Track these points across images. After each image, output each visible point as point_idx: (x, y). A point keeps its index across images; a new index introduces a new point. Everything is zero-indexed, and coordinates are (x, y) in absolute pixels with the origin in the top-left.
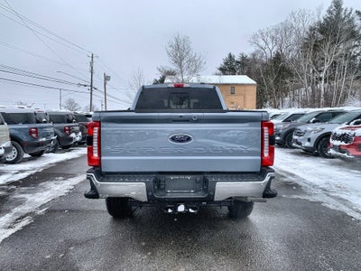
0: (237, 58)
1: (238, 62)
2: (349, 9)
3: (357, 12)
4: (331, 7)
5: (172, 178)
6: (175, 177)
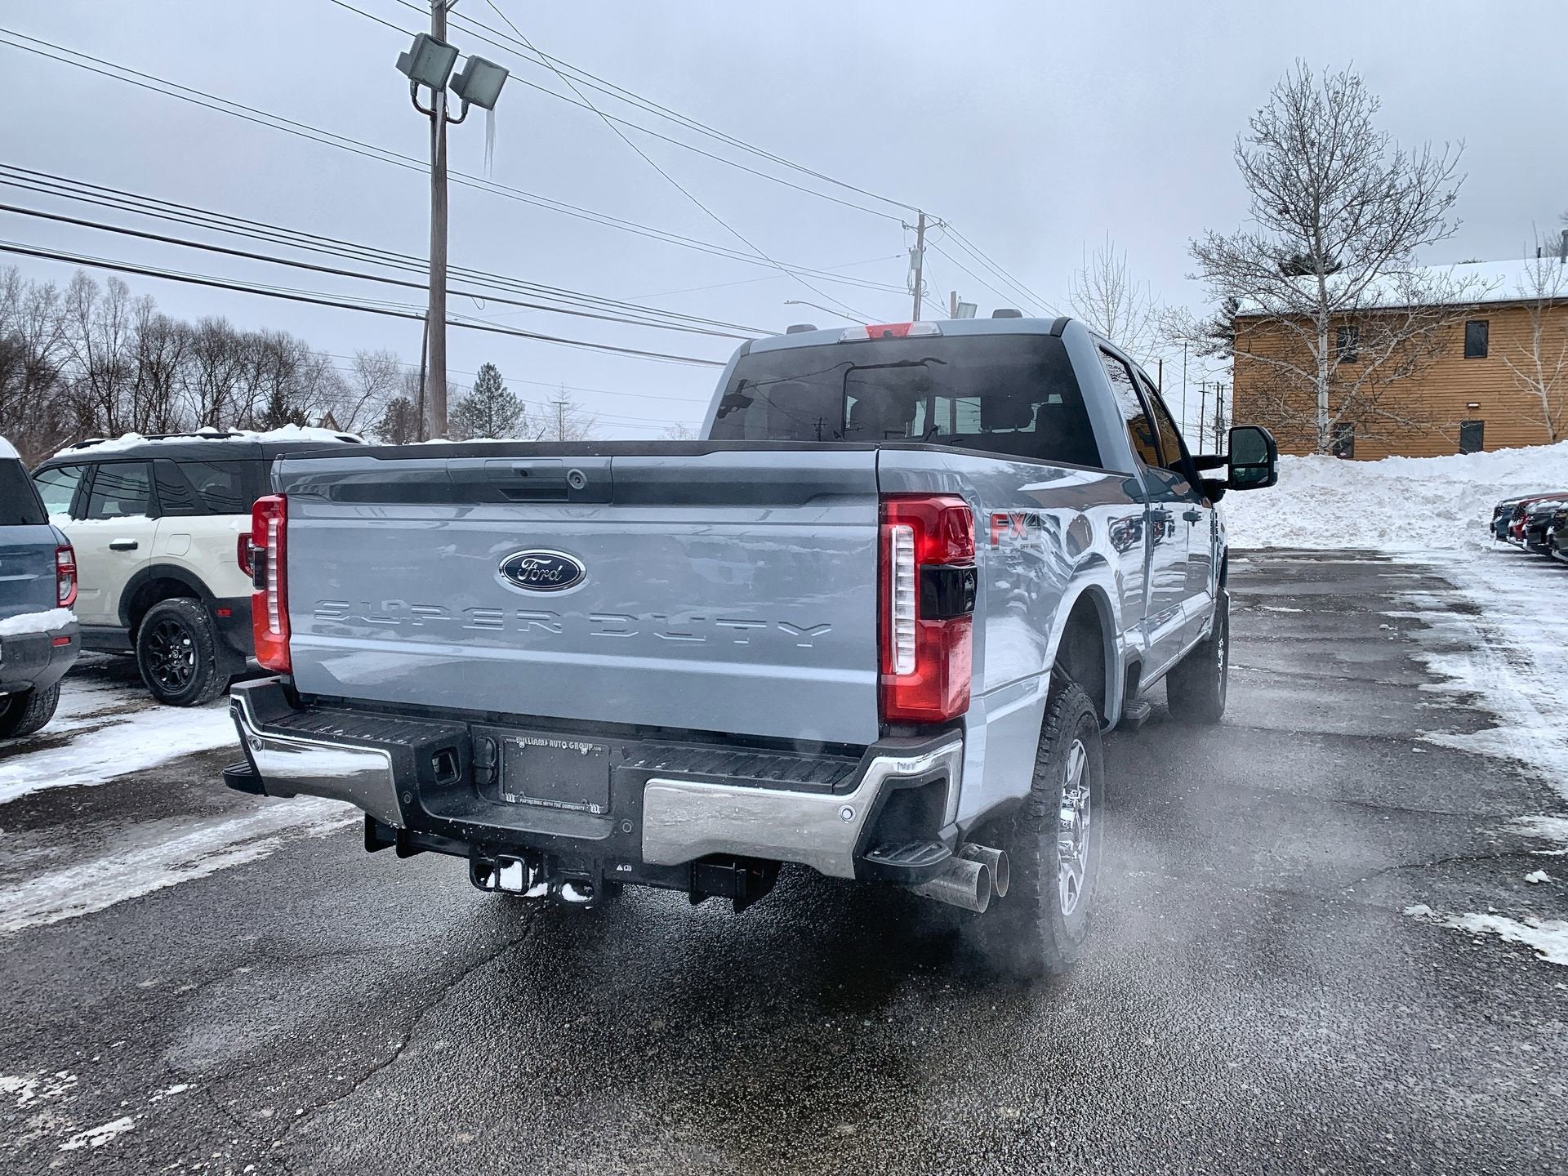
5: (522, 744)
6: (535, 742)
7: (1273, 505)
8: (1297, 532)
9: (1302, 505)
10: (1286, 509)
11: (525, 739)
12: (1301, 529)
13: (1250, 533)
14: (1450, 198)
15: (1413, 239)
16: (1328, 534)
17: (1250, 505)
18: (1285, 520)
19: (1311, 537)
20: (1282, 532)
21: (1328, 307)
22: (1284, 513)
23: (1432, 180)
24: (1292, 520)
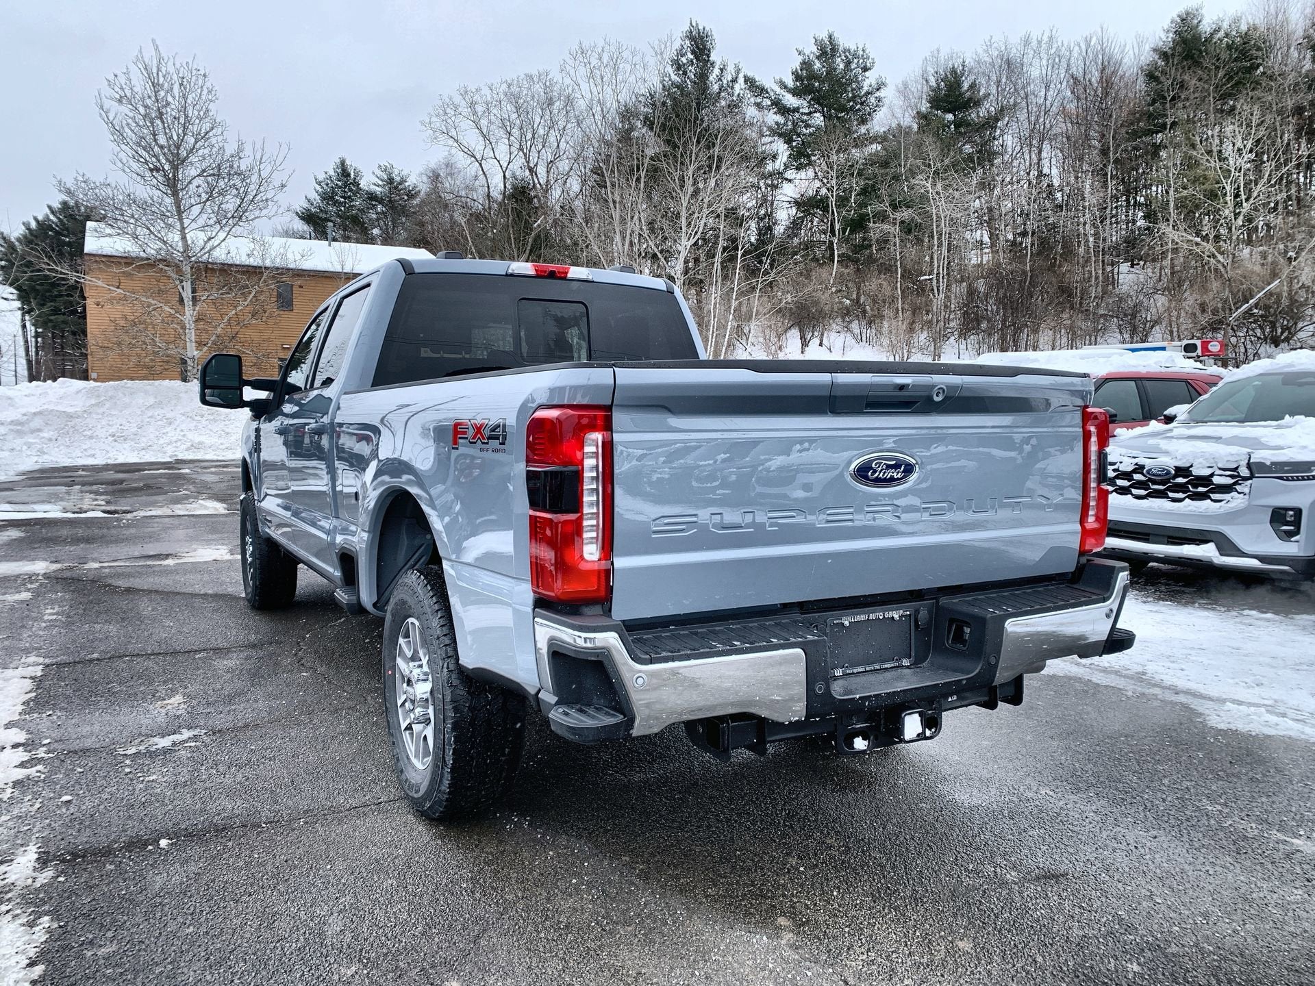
0: (370, 181)
1: (372, 197)
2: (731, 69)
3: (747, 79)
4: (681, 53)
5: (847, 623)
6: (858, 618)
7: (170, 424)
8: (195, 447)
9: (195, 423)
10: (183, 427)
11: (849, 618)
12: (200, 443)
13: (155, 447)
14: (283, 186)
15: (257, 213)
16: (223, 447)
17: (149, 423)
18: (184, 436)
19: (210, 450)
20: (185, 447)
21: (190, 257)
22: (182, 431)
23: (269, 169)
24: (190, 436)
